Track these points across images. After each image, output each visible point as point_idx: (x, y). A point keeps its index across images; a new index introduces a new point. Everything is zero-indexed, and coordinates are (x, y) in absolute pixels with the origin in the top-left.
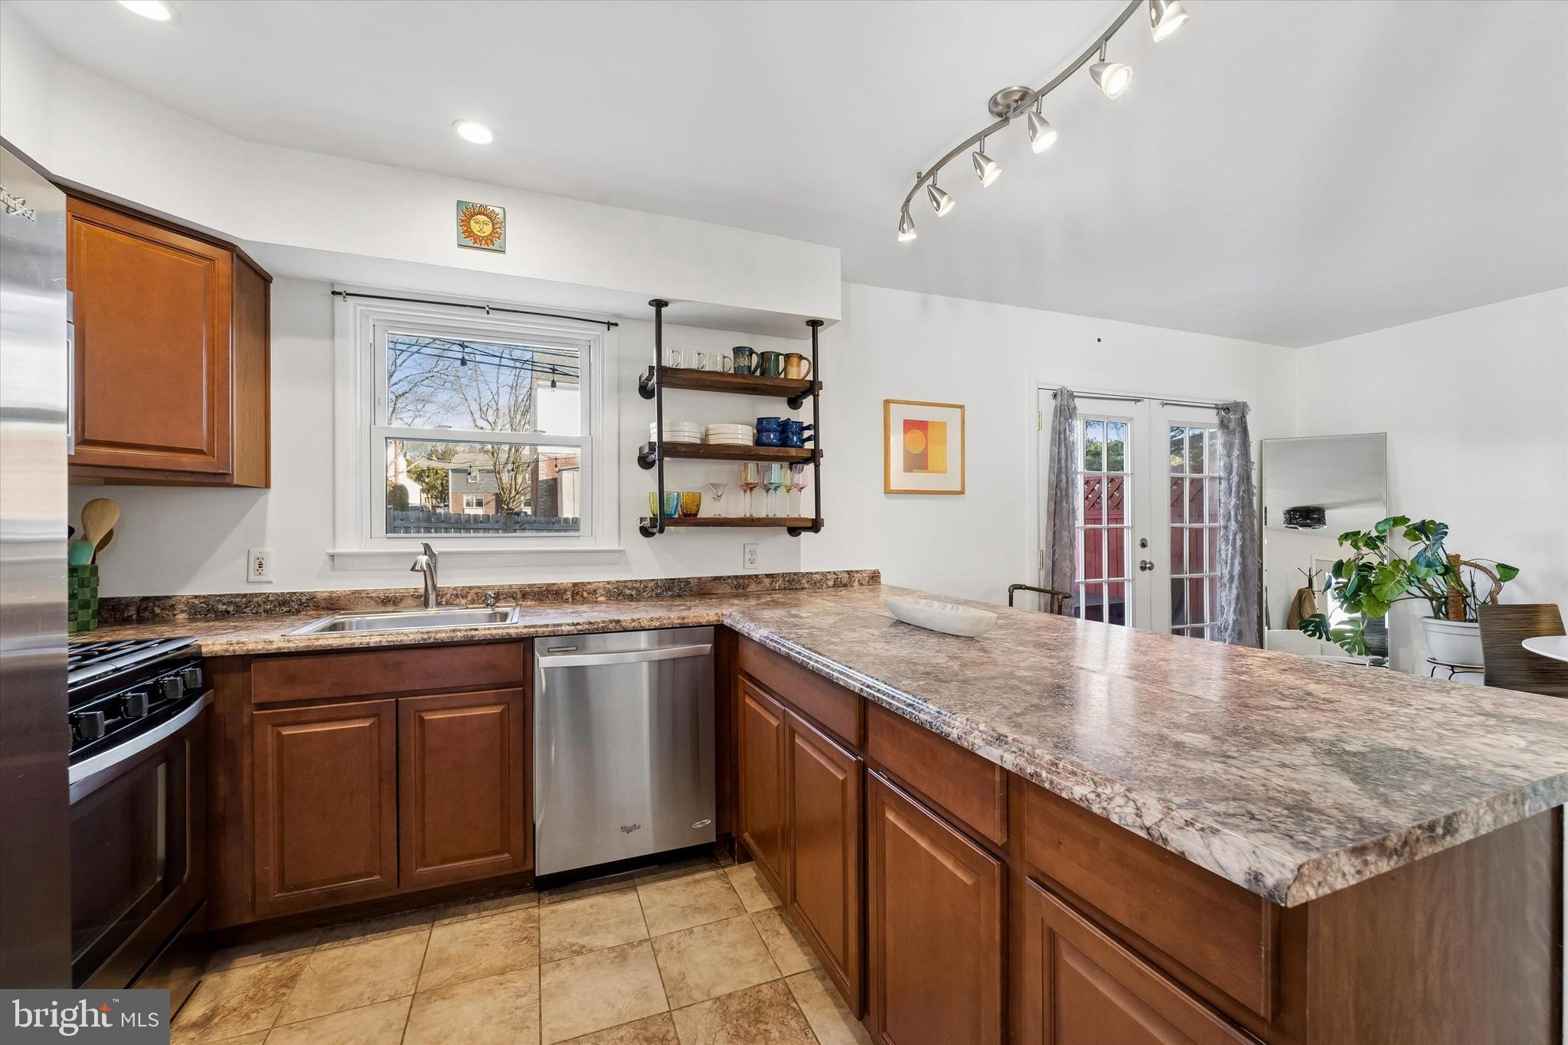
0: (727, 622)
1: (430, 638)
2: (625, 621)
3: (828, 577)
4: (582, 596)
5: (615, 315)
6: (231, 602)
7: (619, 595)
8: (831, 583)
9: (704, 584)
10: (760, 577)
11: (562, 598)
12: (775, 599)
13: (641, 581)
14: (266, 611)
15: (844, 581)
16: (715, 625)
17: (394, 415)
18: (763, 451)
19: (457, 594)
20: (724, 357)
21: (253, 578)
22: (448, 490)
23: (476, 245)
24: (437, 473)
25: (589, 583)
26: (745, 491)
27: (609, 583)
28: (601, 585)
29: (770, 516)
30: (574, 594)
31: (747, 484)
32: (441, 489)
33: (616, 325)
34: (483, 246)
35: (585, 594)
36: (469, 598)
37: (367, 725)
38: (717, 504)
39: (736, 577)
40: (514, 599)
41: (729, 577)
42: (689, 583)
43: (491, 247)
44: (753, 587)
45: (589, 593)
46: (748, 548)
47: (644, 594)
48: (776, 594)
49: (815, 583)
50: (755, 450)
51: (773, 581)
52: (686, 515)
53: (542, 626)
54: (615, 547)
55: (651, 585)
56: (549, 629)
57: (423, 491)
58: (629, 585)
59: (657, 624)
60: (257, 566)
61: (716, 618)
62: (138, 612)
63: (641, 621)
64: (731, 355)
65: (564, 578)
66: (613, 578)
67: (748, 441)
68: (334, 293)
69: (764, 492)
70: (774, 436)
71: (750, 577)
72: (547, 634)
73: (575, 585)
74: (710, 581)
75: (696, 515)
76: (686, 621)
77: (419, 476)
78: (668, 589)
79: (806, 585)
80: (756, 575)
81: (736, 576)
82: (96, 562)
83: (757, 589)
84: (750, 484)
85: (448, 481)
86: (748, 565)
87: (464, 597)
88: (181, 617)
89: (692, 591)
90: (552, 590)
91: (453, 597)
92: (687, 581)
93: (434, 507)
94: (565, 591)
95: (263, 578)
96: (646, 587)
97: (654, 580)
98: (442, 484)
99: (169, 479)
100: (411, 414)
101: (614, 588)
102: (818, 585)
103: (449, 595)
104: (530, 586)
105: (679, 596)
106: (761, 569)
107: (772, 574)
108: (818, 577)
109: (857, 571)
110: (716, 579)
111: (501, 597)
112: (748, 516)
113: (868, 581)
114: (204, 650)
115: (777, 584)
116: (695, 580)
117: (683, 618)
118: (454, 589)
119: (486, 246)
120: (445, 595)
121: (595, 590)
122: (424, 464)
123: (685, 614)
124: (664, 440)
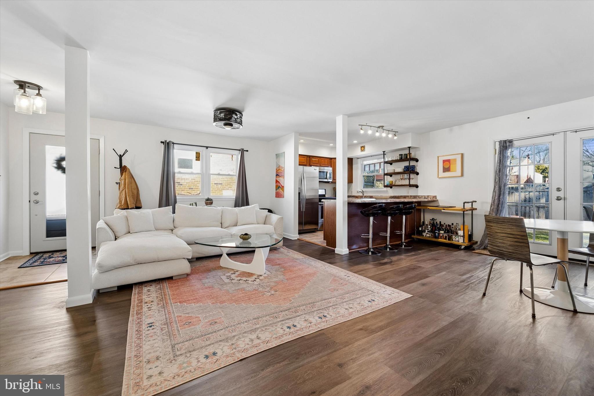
9: (399, 197)
10: (409, 196)
39: (405, 196)
42: (396, 196)
44: (407, 198)
54: (386, 190)
60: (352, 192)
68: (357, 159)
78: (393, 197)
113: (432, 198)
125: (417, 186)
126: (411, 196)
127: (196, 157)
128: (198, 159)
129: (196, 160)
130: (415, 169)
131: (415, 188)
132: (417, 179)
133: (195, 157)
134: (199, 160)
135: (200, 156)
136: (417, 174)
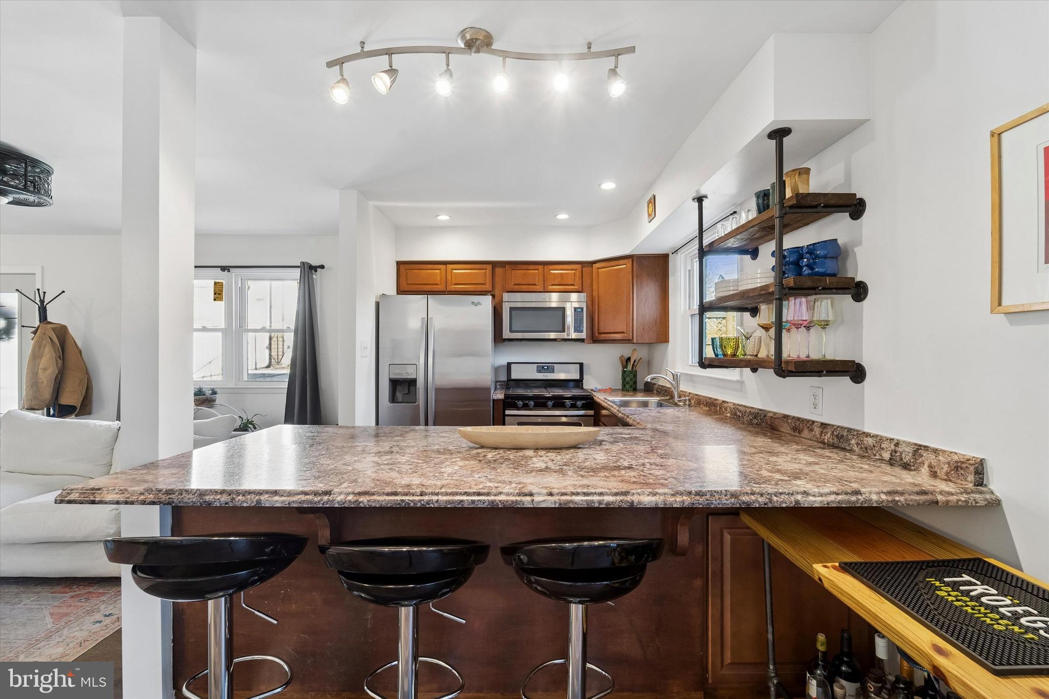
3: (883, 446)
8: (887, 456)
9: (774, 419)
10: (816, 424)
11: (716, 409)
13: (747, 407)
15: (907, 458)
25: (727, 402)
27: (734, 404)
28: (730, 405)
30: (720, 408)
35: (723, 409)
39: (799, 419)
42: (766, 415)
46: (813, 391)
49: (866, 448)
58: (740, 408)
68: (673, 253)
71: (807, 421)
73: (722, 402)
74: (779, 418)
79: (855, 448)
80: (813, 422)
83: (808, 436)
86: (812, 408)
89: (767, 423)
90: (714, 403)
94: (718, 405)
97: (752, 408)
102: (870, 452)
104: (710, 398)
105: (760, 425)
108: (870, 441)
109: (935, 451)
110: (784, 417)
113: (947, 474)
115: (826, 437)
116: (771, 414)
125: (856, 372)
126: (824, 425)
127: (215, 294)
128: (219, 296)
129: (215, 300)
130: (849, 264)
131: (846, 380)
132: (857, 323)
133: (213, 293)
134: (221, 299)
135: (222, 291)
136: (859, 291)
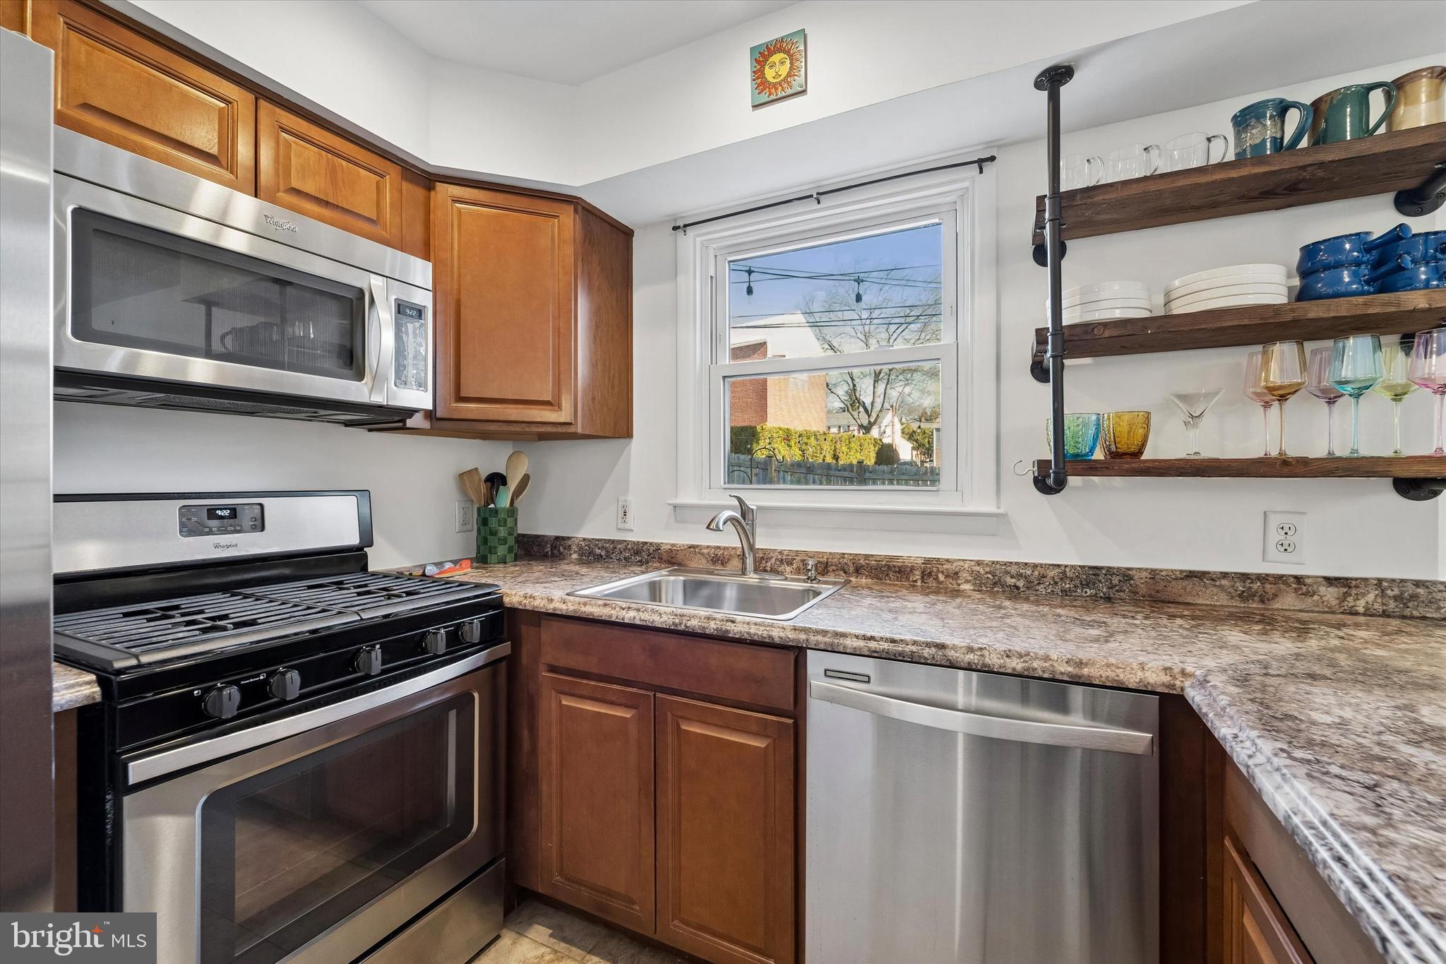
0: (1195, 697)
1: (681, 624)
2: (954, 648)
4: (936, 579)
5: (989, 144)
6: (603, 547)
7: (995, 584)
9: (1163, 584)
10: (1308, 581)
11: (908, 579)
12: (1356, 644)
13: (1035, 566)
14: (625, 558)
16: (1162, 696)
17: (888, 386)
18: (1315, 310)
19: (782, 560)
20: (1209, 140)
21: (621, 525)
22: (933, 447)
23: (772, 97)
24: (925, 433)
25: (948, 561)
26: (1267, 405)
27: (979, 563)
28: (966, 566)
29: (1338, 454)
30: (926, 575)
31: (1271, 390)
32: (927, 446)
33: (992, 159)
34: (780, 95)
35: (941, 577)
36: (794, 566)
37: (628, 716)
38: (1193, 434)
39: (1244, 577)
40: (845, 572)
41: (1225, 575)
42: (1131, 578)
43: (789, 91)
44: (1288, 601)
45: (947, 577)
46: (1274, 521)
47: (1040, 588)
48: (1357, 626)
50: (1293, 310)
51: (1346, 595)
52: (1115, 455)
53: (817, 632)
54: (991, 508)
55: (1051, 573)
56: (826, 639)
57: (913, 448)
58: (1013, 570)
59: (1016, 664)
60: (623, 514)
61: (1166, 679)
62: (552, 550)
63: (985, 652)
64: (1230, 132)
65: (912, 550)
66: (988, 556)
67: (1278, 295)
68: (675, 228)
69: (1322, 404)
70: (1354, 275)
71: (1280, 578)
72: (822, 646)
73: (928, 561)
74: (1176, 579)
75: (1140, 452)
76: (1086, 671)
77: (911, 436)
78: (1087, 584)
80: (1296, 577)
81: (1243, 574)
82: (515, 505)
83: (1299, 606)
84: (1280, 388)
85: (933, 441)
86: (1273, 551)
87: (790, 563)
88: (575, 556)
89: (1136, 593)
90: (894, 566)
91: (778, 563)
92: (1126, 575)
93: (922, 462)
94: (912, 569)
95: (627, 526)
96: (1044, 577)
97: (1059, 566)
98: (929, 442)
99: (525, 430)
100: (902, 383)
101: (987, 573)
103: (774, 559)
104: (867, 557)
105: (1108, 599)
106: (1312, 565)
107: (1347, 579)
110: (1191, 575)
111: (830, 569)
112: (1274, 453)
114: (506, 600)
115: (1362, 602)
116: (1144, 574)
117: (1080, 664)
118: (781, 553)
119: (784, 94)
120: (770, 558)
121: (956, 573)
122: (914, 426)
123: (1089, 652)
124: (1065, 323)
